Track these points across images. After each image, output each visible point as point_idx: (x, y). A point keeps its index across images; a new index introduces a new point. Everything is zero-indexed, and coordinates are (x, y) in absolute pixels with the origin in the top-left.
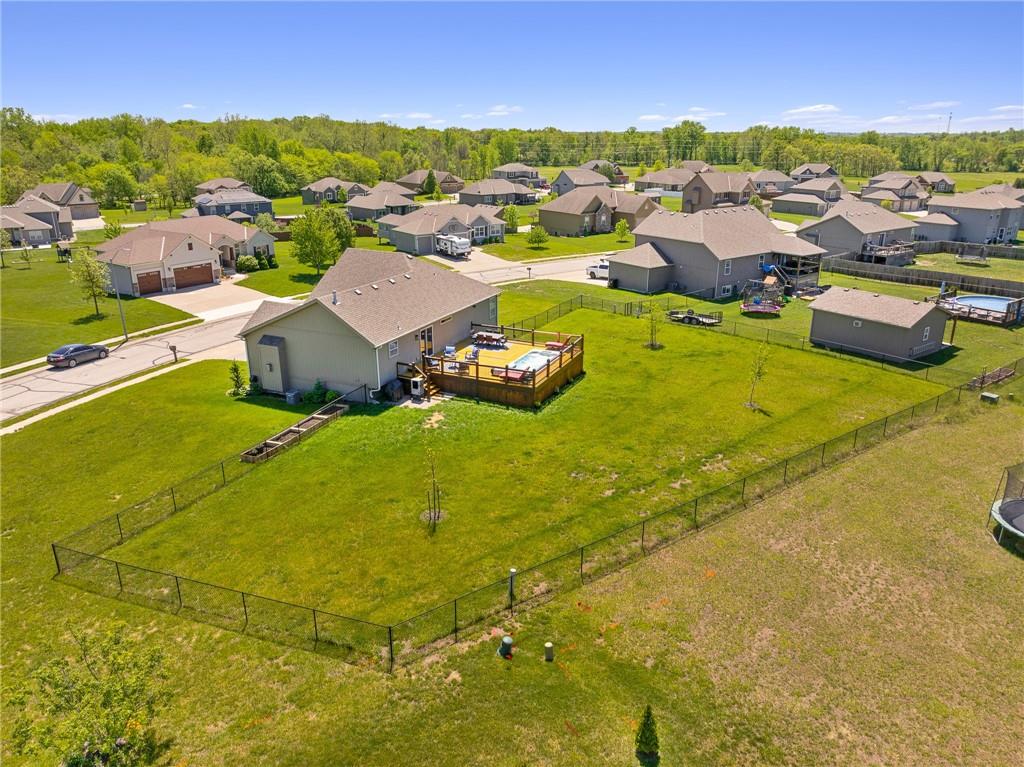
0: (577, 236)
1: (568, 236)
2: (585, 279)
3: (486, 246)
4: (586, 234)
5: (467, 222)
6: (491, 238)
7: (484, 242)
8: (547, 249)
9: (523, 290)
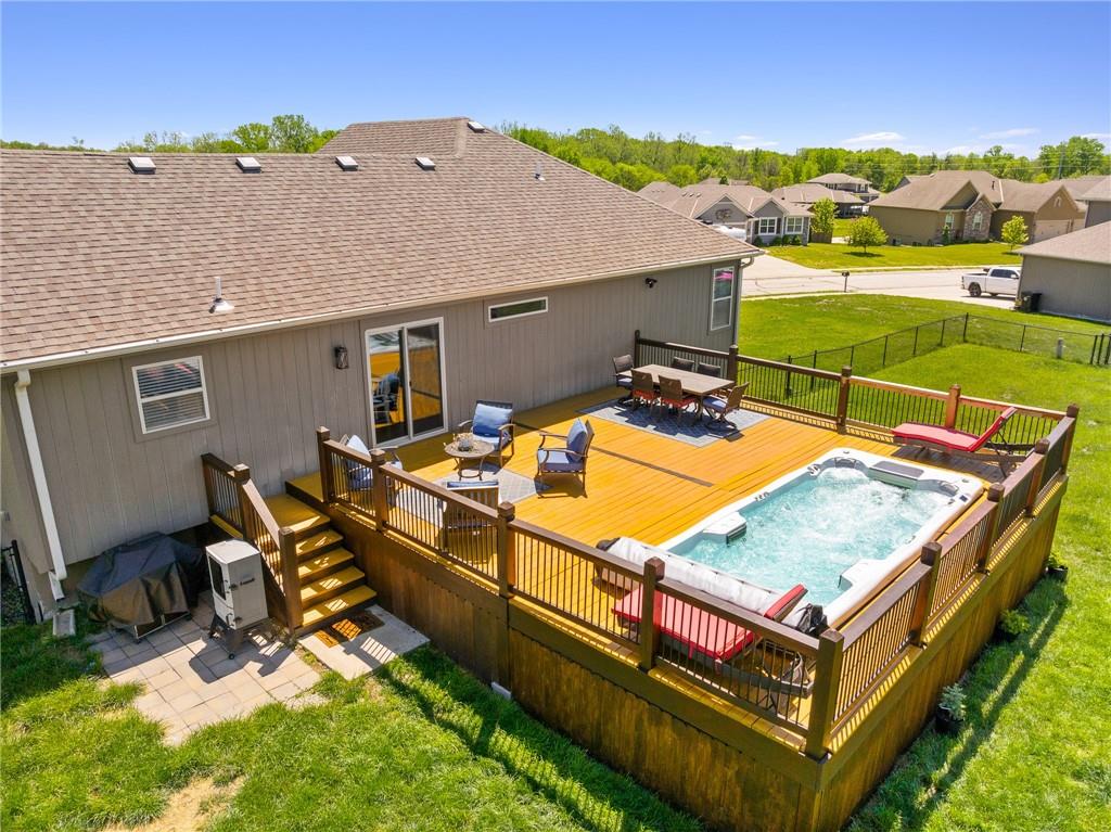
0: (930, 244)
1: (915, 244)
2: (960, 296)
3: (775, 249)
4: (945, 241)
5: (750, 209)
6: (786, 237)
7: (775, 242)
8: (879, 256)
9: (827, 306)
